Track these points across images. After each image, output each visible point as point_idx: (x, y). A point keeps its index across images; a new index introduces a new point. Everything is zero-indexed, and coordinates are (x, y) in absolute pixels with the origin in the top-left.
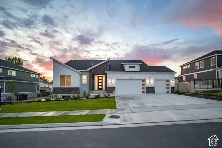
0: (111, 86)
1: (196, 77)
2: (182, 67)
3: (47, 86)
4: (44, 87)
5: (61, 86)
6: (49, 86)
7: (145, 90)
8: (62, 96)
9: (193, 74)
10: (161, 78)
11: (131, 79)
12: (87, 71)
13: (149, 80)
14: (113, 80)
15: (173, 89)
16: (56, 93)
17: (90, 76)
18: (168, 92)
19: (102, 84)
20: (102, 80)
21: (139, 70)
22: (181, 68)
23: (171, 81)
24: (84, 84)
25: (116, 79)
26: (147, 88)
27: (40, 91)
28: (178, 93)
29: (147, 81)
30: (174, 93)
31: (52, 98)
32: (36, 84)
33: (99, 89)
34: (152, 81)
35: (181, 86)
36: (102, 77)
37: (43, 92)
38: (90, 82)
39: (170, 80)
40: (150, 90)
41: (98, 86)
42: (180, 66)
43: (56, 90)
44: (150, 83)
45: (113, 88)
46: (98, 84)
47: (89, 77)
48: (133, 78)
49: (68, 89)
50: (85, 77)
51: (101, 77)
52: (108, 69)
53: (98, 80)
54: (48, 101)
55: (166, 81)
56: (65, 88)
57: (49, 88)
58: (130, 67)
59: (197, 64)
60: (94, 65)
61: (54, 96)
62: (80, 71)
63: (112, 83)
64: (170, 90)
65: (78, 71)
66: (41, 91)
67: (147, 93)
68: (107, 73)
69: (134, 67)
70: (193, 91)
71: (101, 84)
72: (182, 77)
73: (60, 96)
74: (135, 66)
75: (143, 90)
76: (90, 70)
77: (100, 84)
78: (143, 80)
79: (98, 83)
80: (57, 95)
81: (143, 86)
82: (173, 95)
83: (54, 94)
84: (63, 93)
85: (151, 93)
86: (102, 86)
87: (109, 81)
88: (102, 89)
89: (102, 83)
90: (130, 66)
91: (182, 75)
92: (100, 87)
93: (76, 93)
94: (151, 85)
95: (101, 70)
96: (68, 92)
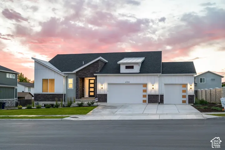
0: (102, 93)
3: (26, 90)
4: (23, 92)
5: (43, 92)
6: (29, 90)
7: (147, 99)
8: (44, 105)
10: (174, 82)
11: (128, 84)
12: (74, 74)
13: (152, 85)
14: (104, 85)
15: (190, 97)
16: (37, 101)
17: (77, 79)
18: (184, 102)
19: (94, 90)
20: (94, 83)
21: (139, 72)
24: (71, 90)
25: (109, 84)
26: (148, 95)
27: (17, 98)
29: (150, 87)
30: (194, 104)
31: (34, 107)
32: (14, 88)
34: (156, 87)
36: (94, 80)
37: (21, 99)
38: (76, 87)
39: (187, 84)
40: (153, 99)
41: (89, 92)
43: (38, 97)
44: (153, 88)
45: (104, 95)
46: (90, 90)
47: (76, 81)
48: (130, 83)
50: (71, 81)
52: (99, 71)
53: (90, 83)
54: (29, 109)
55: (181, 86)
56: (47, 94)
57: (30, 93)
58: (127, 67)
60: (85, 64)
61: (36, 104)
63: (104, 88)
66: (19, 98)
67: (148, 102)
68: (97, 76)
69: (132, 67)
73: (41, 103)
74: (133, 66)
75: (144, 99)
76: (77, 72)
77: (92, 90)
78: (145, 85)
79: (90, 87)
80: (39, 102)
83: (35, 102)
84: (46, 101)
85: (155, 103)
86: (94, 92)
87: (99, 86)
88: (94, 96)
89: (94, 88)
90: (126, 66)
93: (59, 101)
94: (155, 91)
95: (91, 72)
96: (51, 100)
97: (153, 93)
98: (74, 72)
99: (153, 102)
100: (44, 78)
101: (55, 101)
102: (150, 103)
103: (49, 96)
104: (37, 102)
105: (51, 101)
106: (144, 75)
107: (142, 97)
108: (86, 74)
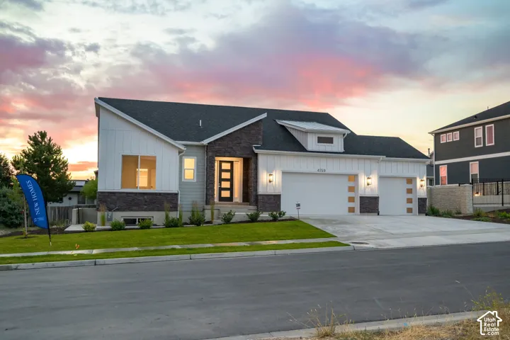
0: (270, 191)
1: (475, 169)
2: (437, 135)
5: (122, 187)
7: (357, 205)
8: (125, 220)
9: (468, 162)
10: (394, 173)
11: (322, 174)
12: (203, 146)
13: (366, 178)
14: (274, 174)
15: (422, 202)
17: (210, 160)
18: (410, 210)
19: (232, 185)
20: (231, 171)
21: (343, 150)
22: (435, 137)
23: (419, 183)
24: (188, 183)
25: (284, 173)
26: (362, 198)
28: (434, 213)
29: (363, 181)
30: (426, 215)
33: (221, 199)
34: (374, 181)
35: (439, 196)
36: (232, 163)
38: (208, 179)
39: (416, 178)
40: (369, 205)
41: (221, 189)
42: (431, 133)
43: (108, 201)
44: (368, 184)
45: (275, 196)
46: (221, 185)
48: (328, 171)
49: (145, 197)
50: (190, 163)
51: (229, 164)
52: (261, 143)
53: (221, 171)
55: (405, 181)
56: (136, 194)
58: (321, 140)
59: (478, 133)
62: (186, 146)
63: (274, 182)
64: (415, 206)
65: (179, 144)
67: (360, 212)
68: (256, 154)
69: (330, 141)
70: (469, 210)
71: (229, 183)
72: (437, 166)
73: (118, 217)
74: (332, 138)
75: (351, 205)
76: (210, 143)
77: (226, 185)
78: (354, 178)
79: (221, 180)
80: (113, 214)
81: (352, 194)
82: (424, 218)
84: (132, 210)
85: (372, 212)
86: (231, 189)
87: (264, 177)
88: (230, 199)
89: (231, 180)
90: (318, 137)
91: (437, 163)
92: (226, 194)
94: (372, 190)
95: (243, 145)
96: (145, 207)
97: (368, 193)
98: (206, 142)
99: (368, 212)
100: (127, 153)
101: (164, 211)
102: (364, 212)
103: (141, 198)
104: (110, 213)
105: (146, 210)
106: (352, 158)
107: (347, 200)
108: (232, 148)
